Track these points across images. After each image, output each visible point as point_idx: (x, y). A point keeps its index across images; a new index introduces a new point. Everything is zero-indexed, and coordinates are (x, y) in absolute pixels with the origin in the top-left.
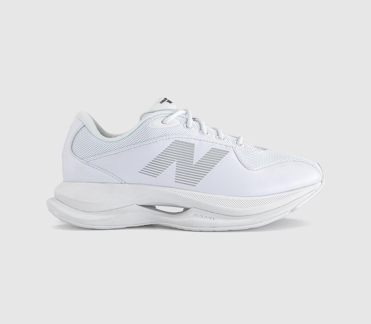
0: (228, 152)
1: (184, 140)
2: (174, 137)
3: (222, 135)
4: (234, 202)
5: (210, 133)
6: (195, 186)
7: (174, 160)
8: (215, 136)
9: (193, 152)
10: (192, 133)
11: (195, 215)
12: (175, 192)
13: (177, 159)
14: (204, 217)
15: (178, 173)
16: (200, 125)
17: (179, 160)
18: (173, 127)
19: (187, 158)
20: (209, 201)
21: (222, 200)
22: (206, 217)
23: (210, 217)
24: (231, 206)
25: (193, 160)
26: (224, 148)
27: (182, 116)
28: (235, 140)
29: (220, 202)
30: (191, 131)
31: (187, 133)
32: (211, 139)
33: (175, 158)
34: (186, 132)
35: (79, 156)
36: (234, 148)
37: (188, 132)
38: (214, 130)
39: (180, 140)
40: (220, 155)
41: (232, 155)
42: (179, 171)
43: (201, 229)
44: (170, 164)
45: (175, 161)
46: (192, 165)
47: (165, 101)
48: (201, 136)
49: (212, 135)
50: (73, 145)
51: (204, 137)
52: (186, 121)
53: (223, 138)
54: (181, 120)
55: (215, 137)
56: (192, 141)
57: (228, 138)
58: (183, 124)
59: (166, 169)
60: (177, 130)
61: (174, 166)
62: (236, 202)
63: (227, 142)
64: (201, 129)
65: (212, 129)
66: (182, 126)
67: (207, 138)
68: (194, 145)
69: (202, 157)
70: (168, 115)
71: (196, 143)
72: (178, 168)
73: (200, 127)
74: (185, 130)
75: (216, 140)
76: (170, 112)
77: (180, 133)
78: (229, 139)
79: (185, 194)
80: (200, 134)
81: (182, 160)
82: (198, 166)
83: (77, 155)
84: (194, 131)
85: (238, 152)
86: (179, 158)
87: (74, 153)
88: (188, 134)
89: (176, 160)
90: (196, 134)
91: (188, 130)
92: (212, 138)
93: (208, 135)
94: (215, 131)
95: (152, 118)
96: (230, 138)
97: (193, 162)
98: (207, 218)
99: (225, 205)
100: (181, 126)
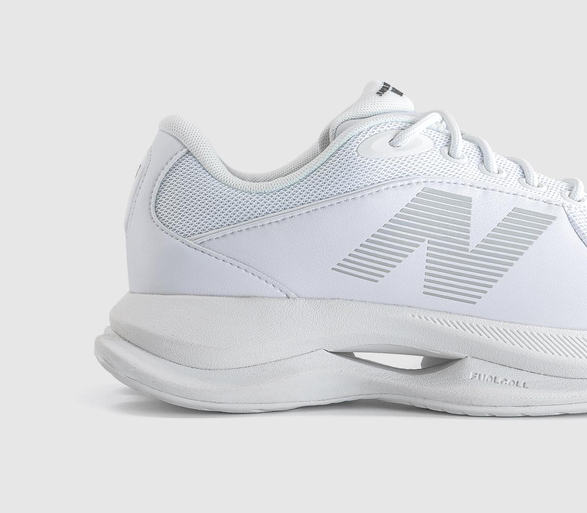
0: (554, 218)
1: (445, 188)
2: (422, 181)
3: (535, 177)
4: (574, 343)
5: (505, 172)
6: (474, 303)
7: (423, 237)
8: (518, 178)
9: (469, 219)
10: (462, 170)
11: (478, 376)
12: (425, 320)
13: (429, 236)
14: (499, 380)
15: (432, 272)
16: (481, 151)
17: (433, 240)
18: (416, 156)
19: (453, 235)
20: (513, 341)
21: (545, 338)
22: (505, 382)
23: (514, 382)
24: (567, 353)
25: (468, 238)
26: (541, 208)
27: (435, 127)
28: (565, 187)
29: (541, 345)
30: (461, 166)
31: (452, 169)
32: (509, 186)
33: (423, 234)
34: (448, 168)
35: (177, 229)
36: (566, 208)
37: (455, 167)
38: (513, 163)
39: (437, 187)
40: (534, 226)
41: (562, 225)
42: (433, 265)
43: (493, 410)
44: (413, 248)
45: (423, 241)
46: (467, 250)
47: (388, 89)
48: (484, 178)
49: (510, 177)
50: (158, 201)
51: (492, 180)
52: (447, 140)
53: (536, 184)
54: (435, 139)
55: (516, 180)
56: (465, 192)
57: (548, 182)
58: (441, 147)
59: (401, 261)
60: (426, 164)
61: (420, 253)
62: (579, 342)
63: (546, 194)
64: (483, 161)
65: (509, 162)
66: (439, 154)
67: (501, 183)
68: (470, 200)
69: (490, 231)
70: (404, 124)
71: (476, 195)
72: (431, 259)
73: (479, 156)
74: (447, 164)
75: (522, 187)
76: (408, 119)
77: (435, 171)
78: (551, 185)
79: (450, 323)
80: (482, 174)
81: (441, 238)
82: (480, 253)
83: (170, 225)
84: (467, 165)
85: (578, 218)
86: (435, 234)
87: (164, 222)
88: (453, 174)
89: (427, 239)
90: (473, 174)
91: (452, 163)
92: (510, 183)
93: (500, 175)
94: (516, 165)
95: (366, 133)
96: (552, 183)
97: (468, 244)
98: (508, 382)
99: (553, 351)
100: (435, 152)
